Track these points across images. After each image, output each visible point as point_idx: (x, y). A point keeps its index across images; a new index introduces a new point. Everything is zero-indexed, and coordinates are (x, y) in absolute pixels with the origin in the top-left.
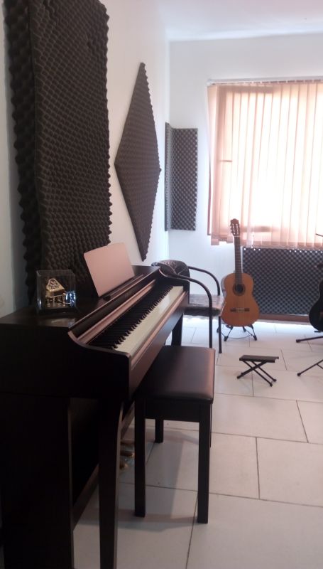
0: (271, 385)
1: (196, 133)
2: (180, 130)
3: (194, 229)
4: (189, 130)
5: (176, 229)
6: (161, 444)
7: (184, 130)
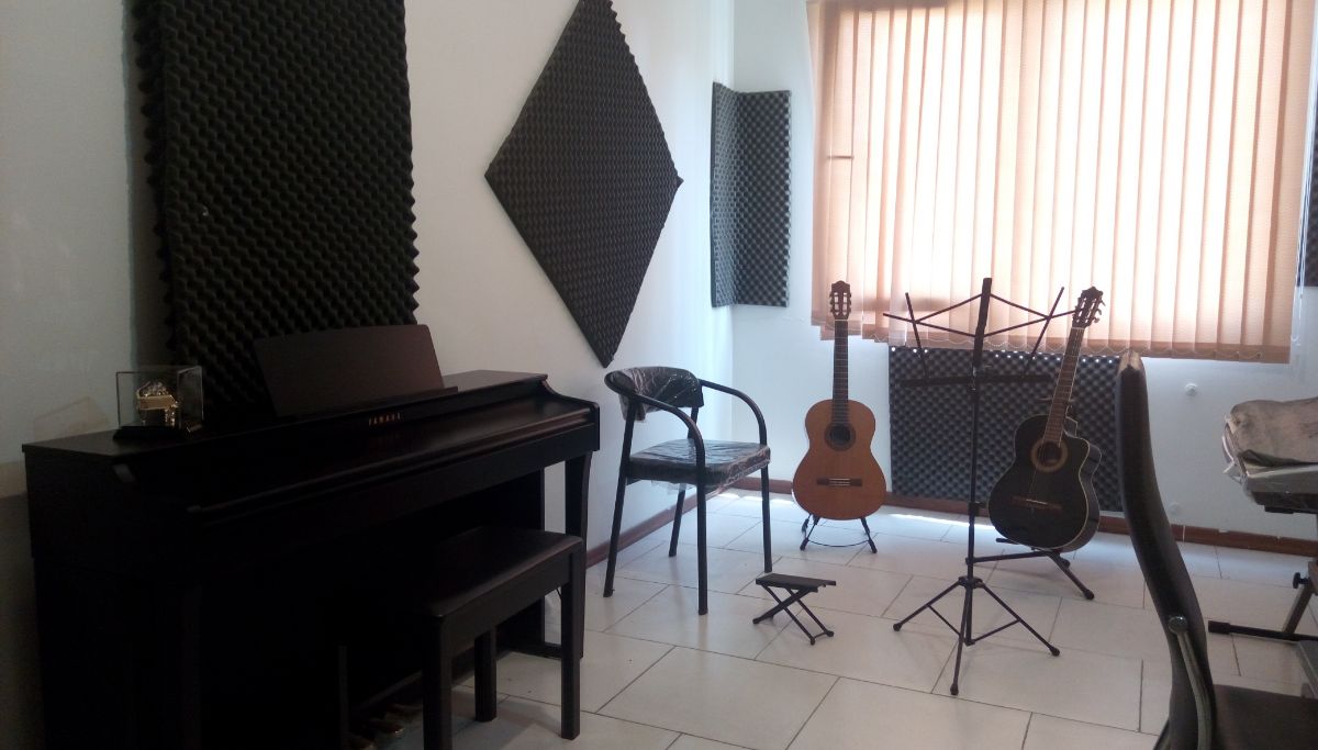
0: (813, 642)
1: (786, 100)
2: (753, 96)
3: (784, 304)
4: (771, 95)
5: (746, 303)
6: (486, 724)
7: (762, 95)
